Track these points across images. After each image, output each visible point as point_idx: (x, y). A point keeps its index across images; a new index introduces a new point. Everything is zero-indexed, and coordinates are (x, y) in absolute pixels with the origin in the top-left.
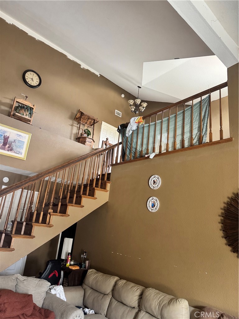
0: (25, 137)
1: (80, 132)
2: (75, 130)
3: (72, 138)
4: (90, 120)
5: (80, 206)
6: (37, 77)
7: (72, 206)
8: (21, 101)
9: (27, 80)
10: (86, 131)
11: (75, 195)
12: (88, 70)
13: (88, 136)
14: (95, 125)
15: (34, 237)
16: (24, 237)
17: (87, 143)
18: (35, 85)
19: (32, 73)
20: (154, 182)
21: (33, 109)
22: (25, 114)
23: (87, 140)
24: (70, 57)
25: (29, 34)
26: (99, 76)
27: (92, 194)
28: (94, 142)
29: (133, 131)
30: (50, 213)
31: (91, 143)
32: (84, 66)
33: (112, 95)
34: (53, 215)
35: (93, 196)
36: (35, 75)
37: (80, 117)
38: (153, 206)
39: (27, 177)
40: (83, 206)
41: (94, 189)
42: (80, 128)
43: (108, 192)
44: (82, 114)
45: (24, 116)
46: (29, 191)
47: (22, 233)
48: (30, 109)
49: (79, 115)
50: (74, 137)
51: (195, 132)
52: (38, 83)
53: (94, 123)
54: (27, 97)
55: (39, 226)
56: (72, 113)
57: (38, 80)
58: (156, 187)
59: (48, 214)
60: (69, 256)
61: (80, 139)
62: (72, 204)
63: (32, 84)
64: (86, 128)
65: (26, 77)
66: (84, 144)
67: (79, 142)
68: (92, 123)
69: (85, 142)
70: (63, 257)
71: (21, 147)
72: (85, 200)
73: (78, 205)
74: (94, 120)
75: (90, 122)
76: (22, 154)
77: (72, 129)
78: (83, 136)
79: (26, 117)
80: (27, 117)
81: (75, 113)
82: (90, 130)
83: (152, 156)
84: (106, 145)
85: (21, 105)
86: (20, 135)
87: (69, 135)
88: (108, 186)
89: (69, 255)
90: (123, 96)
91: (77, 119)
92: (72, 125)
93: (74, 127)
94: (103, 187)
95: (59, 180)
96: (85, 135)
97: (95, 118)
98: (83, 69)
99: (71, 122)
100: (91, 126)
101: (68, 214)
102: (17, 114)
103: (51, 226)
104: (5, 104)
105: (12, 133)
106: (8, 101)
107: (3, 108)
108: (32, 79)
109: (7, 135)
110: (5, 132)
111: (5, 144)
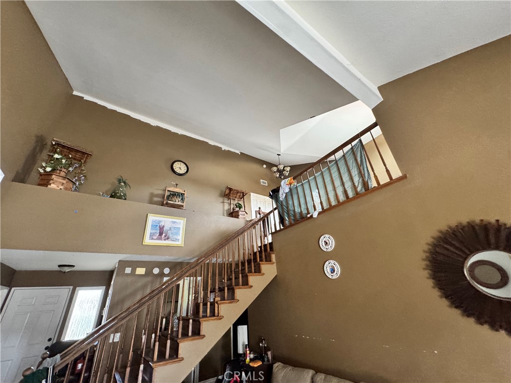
0: (180, 223)
1: (232, 206)
2: (227, 207)
3: (225, 214)
4: (239, 194)
5: (248, 286)
6: (185, 166)
7: (240, 288)
8: (172, 189)
9: (176, 170)
10: (237, 205)
11: (240, 275)
12: (228, 151)
13: (240, 209)
14: (245, 197)
15: (204, 336)
16: (192, 340)
17: (240, 216)
18: (184, 172)
19: (179, 163)
20: (326, 243)
21: (184, 194)
22: (177, 201)
23: (240, 213)
24: (212, 143)
25: (173, 131)
26: (239, 153)
27: (258, 271)
28: (247, 214)
29: (286, 193)
30: (217, 303)
31: (244, 215)
32: (224, 148)
33: (255, 167)
34: (221, 303)
35: (260, 272)
36: (182, 164)
37: (230, 193)
38: (333, 271)
39: (188, 263)
40: (252, 287)
41: (259, 264)
42: (231, 203)
43: (275, 264)
44: (230, 189)
45: (177, 203)
46: (192, 278)
47: (190, 334)
48: (181, 194)
49: (227, 191)
50: (227, 213)
51: (356, 179)
52: (186, 171)
53: (243, 196)
54: (177, 185)
55: (207, 320)
56: (222, 191)
57: (186, 168)
58: (331, 247)
59: (216, 304)
60: (248, 349)
61: (233, 214)
62: (239, 287)
63: (181, 173)
64: (236, 202)
65: (174, 168)
66: (238, 218)
67: (232, 217)
68: (241, 197)
69: (238, 215)
71: (177, 234)
72: (252, 279)
73: (246, 286)
74: (243, 193)
75: (240, 196)
76: (179, 240)
77: (224, 206)
78: (235, 210)
79: (178, 203)
80: (180, 203)
81: (224, 190)
82: (241, 202)
83: (315, 215)
85: (172, 193)
86: (175, 222)
87: (221, 213)
88: (273, 257)
89: (246, 348)
90: (265, 166)
91: (227, 195)
92: (223, 202)
93: (225, 204)
94: (268, 260)
95: (220, 260)
96: (237, 209)
97: (244, 191)
98: (225, 151)
99: (221, 199)
100: (241, 199)
101: (237, 299)
102: (169, 202)
103: (220, 318)
104: (157, 196)
105: (167, 221)
106: (160, 192)
107: (156, 199)
108: (180, 168)
109: (162, 224)
110: (160, 222)
111: (161, 234)
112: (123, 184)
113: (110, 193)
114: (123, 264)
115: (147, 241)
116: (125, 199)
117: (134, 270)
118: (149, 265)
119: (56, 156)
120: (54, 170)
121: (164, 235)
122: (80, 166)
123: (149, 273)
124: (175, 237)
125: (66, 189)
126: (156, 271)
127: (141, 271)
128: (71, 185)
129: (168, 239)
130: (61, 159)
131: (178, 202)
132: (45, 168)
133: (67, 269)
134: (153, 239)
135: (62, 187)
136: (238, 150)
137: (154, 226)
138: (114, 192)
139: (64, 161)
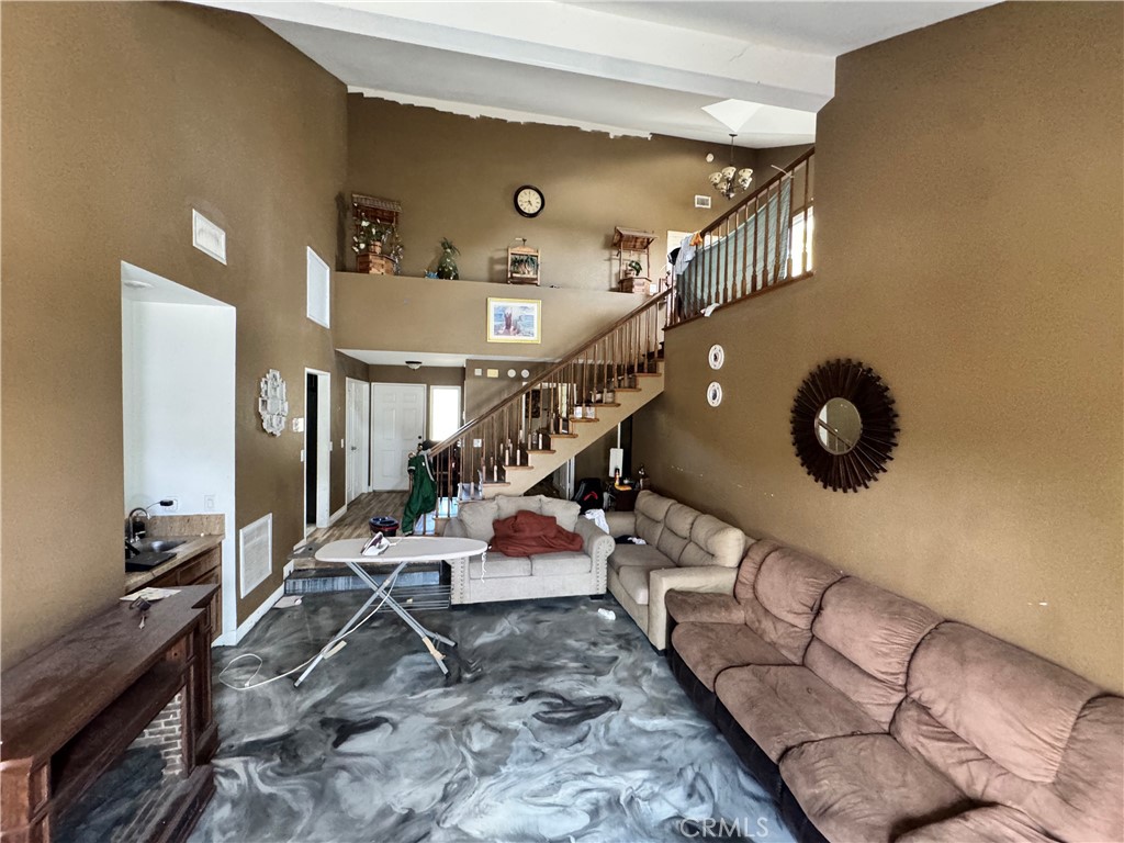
0: (533, 309)
1: (624, 268)
2: (614, 268)
4: (640, 240)
5: (614, 405)
6: (537, 195)
8: (516, 251)
9: (522, 208)
10: (634, 264)
12: (625, 137)
13: (638, 273)
14: (650, 246)
15: (555, 452)
16: (542, 453)
17: (636, 288)
18: (536, 210)
19: (528, 191)
20: (716, 358)
21: (537, 256)
22: (526, 272)
23: (636, 281)
24: (586, 127)
25: (509, 119)
26: (649, 137)
27: (633, 386)
29: (690, 262)
31: (644, 285)
32: (615, 132)
33: (684, 166)
35: (636, 388)
36: (533, 192)
37: (620, 241)
38: (714, 397)
39: (553, 363)
40: (619, 405)
41: (636, 376)
42: (623, 260)
43: (663, 376)
44: (621, 234)
45: (526, 276)
47: (540, 447)
48: (533, 258)
49: (617, 238)
50: (616, 279)
52: (539, 206)
53: (649, 243)
54: (524, 240)
55: (559, 437)
56: (607, 237)
57: (539, 200)
58: (716, 365)
61: (625, 285)
63: (532, 212)
64: (632, 258)
65: (520, 203)
66: (630, 292)
67: (621, 291)
68: (645, 244)
69: (632, 286)
70: (612, 474)
71: (531, 325)
72: (623, 396)
73: (612, 405)
74: (648, 237)
75: (642, 243)
76: (533, 336)
77: (609, 266)
78: (628, 276)
79: (529, 275)
80: (531, 275)
81: (611, 235)
83: (708, 312)
84: (667, 284)
85: (518, 257)
86: (526, 308)
88: (661, 366)
90: (710, 158)
91: (614, 245)
92: (610, 259)
94: (653, 370)
95: (590, 362)
96: (632, 274)
98: (616, 139)
99: (606, 254)
100: (643, 251)
101: (597, 418)
102: (514, 275)
103: (575, 436)
104: (499, 261)
105: (514, 307)
106: (502, 254)
107: (499, 267)
108: (529, 202)
109: (508, 311)
110: (504, 308)
111: (508, 326)
112: (449, 250)
113: (436, 267)
114: (472, 364)
115: (492, 337)
116: (456, 278)
117: (484, 372)
118: (503, 367)
119: (365, 224)
120: (368, 245)
121: (512, 327)
122: (393, 232)
123: (503, 376)
124: (528, 330)
125: (387, 271)
126: (512, 373)
127: (492, 373)
128: (390, 264)
129: (518, 333)
130: (370, 226)
131: (528, 272)
132: (359, 243)
133: (416, 367)
134: (498, 334)
135: (382, 271)
136: (647, 130)
137: (498, 316)
138: (440, 266)
139: (374, 231)
